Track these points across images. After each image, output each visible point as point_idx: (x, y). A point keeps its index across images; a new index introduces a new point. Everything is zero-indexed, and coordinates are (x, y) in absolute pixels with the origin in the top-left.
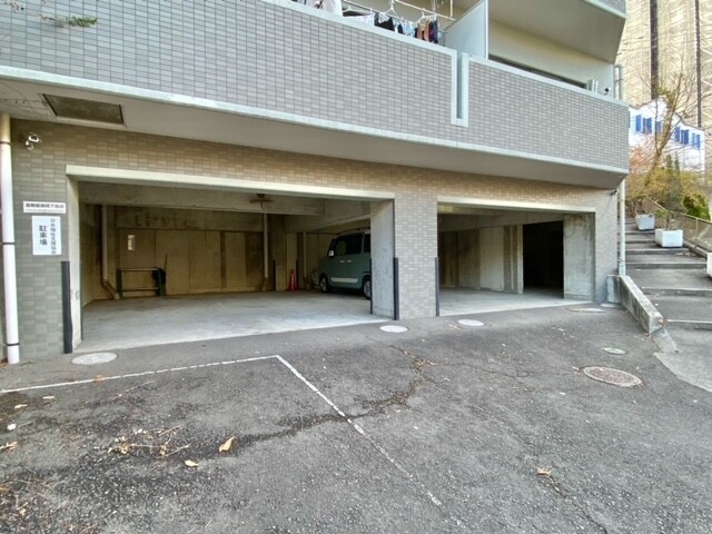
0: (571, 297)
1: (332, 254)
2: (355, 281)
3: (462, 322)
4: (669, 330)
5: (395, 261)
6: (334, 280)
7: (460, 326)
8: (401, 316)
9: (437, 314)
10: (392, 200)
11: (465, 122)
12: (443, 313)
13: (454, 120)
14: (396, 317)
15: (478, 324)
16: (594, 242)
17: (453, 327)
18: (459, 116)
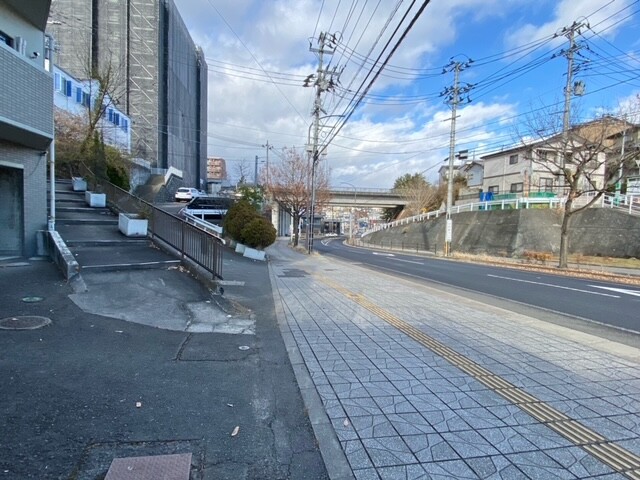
4: (83, 275)
16: (22, 198)
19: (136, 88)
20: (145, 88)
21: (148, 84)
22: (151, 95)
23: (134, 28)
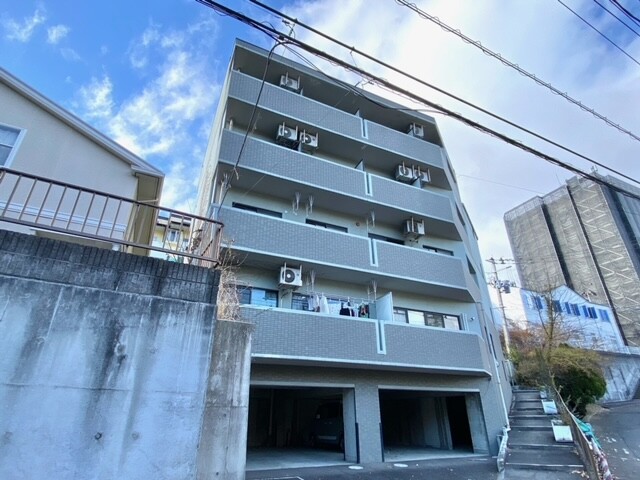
0: (478, 452)
1: (319, 417)
2: (335, 438)
3: (396, 465)
5: (357, 425)
6: (320, 437)
7: (394, 467)
8: (361, 461)
9: (383, 460)
10: (353, 389)
11: (384, 352)
12: (386, 460)
13: (379, 352)
14: (358, 462)
15: (405, 466)
17: (390, 467)
18: (381, 349)
19: (609, 273)
20: (618, 269)
21: (621, 265)
22: (627, 273)
23: (586, 222)
